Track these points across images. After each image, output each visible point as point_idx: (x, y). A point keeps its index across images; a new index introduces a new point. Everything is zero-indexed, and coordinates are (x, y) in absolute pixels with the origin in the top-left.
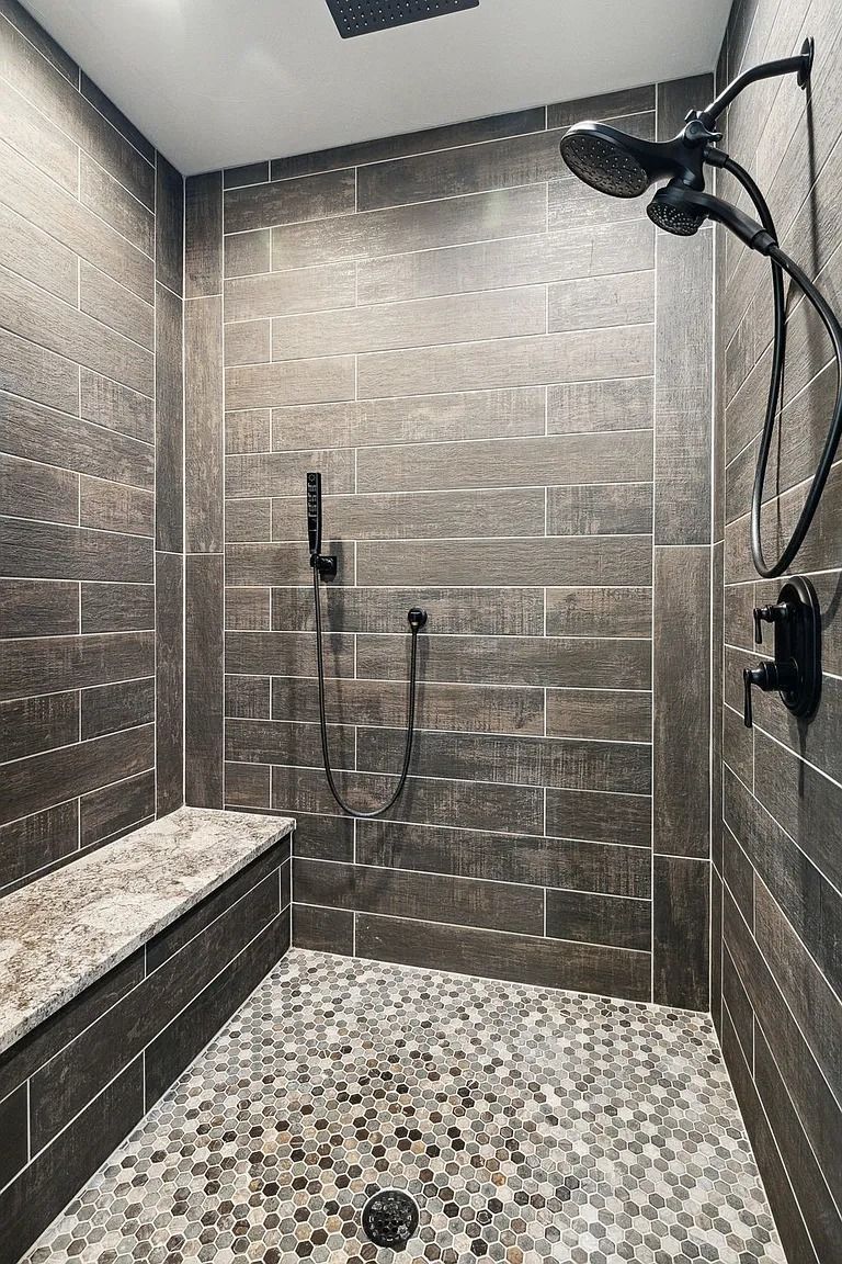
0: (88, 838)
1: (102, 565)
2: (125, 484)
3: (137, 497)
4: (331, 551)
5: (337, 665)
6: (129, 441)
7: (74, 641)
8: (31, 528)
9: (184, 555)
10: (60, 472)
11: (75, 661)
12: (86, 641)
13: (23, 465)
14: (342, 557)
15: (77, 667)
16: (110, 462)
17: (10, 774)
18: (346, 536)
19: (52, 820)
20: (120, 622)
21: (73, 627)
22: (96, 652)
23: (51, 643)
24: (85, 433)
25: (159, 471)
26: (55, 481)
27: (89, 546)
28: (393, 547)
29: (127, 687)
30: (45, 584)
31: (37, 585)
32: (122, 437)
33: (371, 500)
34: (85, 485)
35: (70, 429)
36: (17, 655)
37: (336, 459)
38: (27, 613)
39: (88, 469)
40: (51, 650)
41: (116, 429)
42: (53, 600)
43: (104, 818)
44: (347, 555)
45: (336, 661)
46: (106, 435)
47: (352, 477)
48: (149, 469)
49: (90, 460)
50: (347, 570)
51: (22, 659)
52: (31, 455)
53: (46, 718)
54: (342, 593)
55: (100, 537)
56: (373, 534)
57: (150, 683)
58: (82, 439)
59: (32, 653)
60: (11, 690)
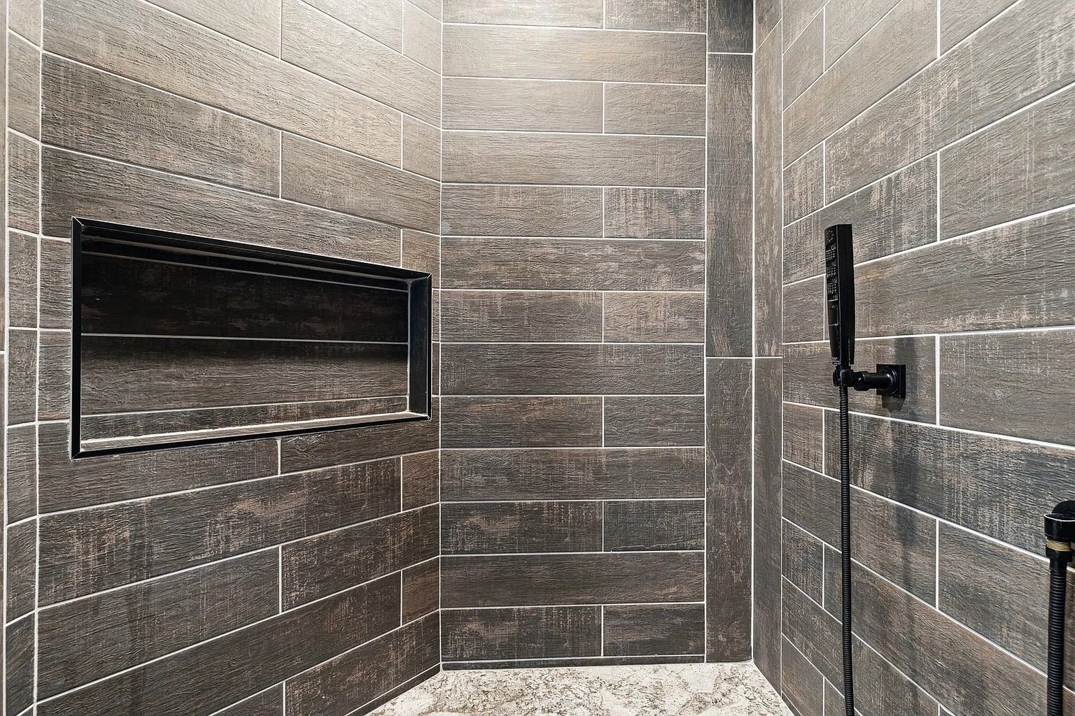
0: (612, 649)
1: (629, 379)
2: (664, 291)
3: (676, 302)
4: (898, 356)
5: (906, 567)
6: (666, 244)
7: (596, 454)
8: (552, 350)
9: (753, 358)
10: (581, 295)
11: (598, 471)
12: (609, 454)
13: (544, 297)
14: (914, 366)
15: (599, 479)
16: (640, 272)
17: (529, 565)
18: (921, 327)
19: (572, 618)
20: (652, 437)
21: (596, 440)
22: (624, 466)
23: (570, 454)
24: (609, 250)
25: (713, 265)
26: (576, 303)
27: (615, 360)
28: (1012, 345)
29: (663, 507)
30: (564, 400)
31: (557, 401)
32: (657, 243)
33: (965, 249)
34: (610, 301)
35: (593, 252)
36: (537, 462)
37: (906, 183)
38: (546, 426)
39: (615, 284)
40: (570, 460)
41: (649, 236)
42: (573, 414)
43: (632, 637)
44: (922, 363)
45: (905, 558)
46: (636, 245)
47: (932, 210)
48: (696, 268)
49: (615, 276)
50: (922, 394)
51: (541, 466)
52: (553, 284)
53: (566, 523)
54: (915, 435)
55: (629, 350)
56: (971, 319)
57: (697, 506)
58: (606, 258)
59: (551, 462)
60: (531, 492)
